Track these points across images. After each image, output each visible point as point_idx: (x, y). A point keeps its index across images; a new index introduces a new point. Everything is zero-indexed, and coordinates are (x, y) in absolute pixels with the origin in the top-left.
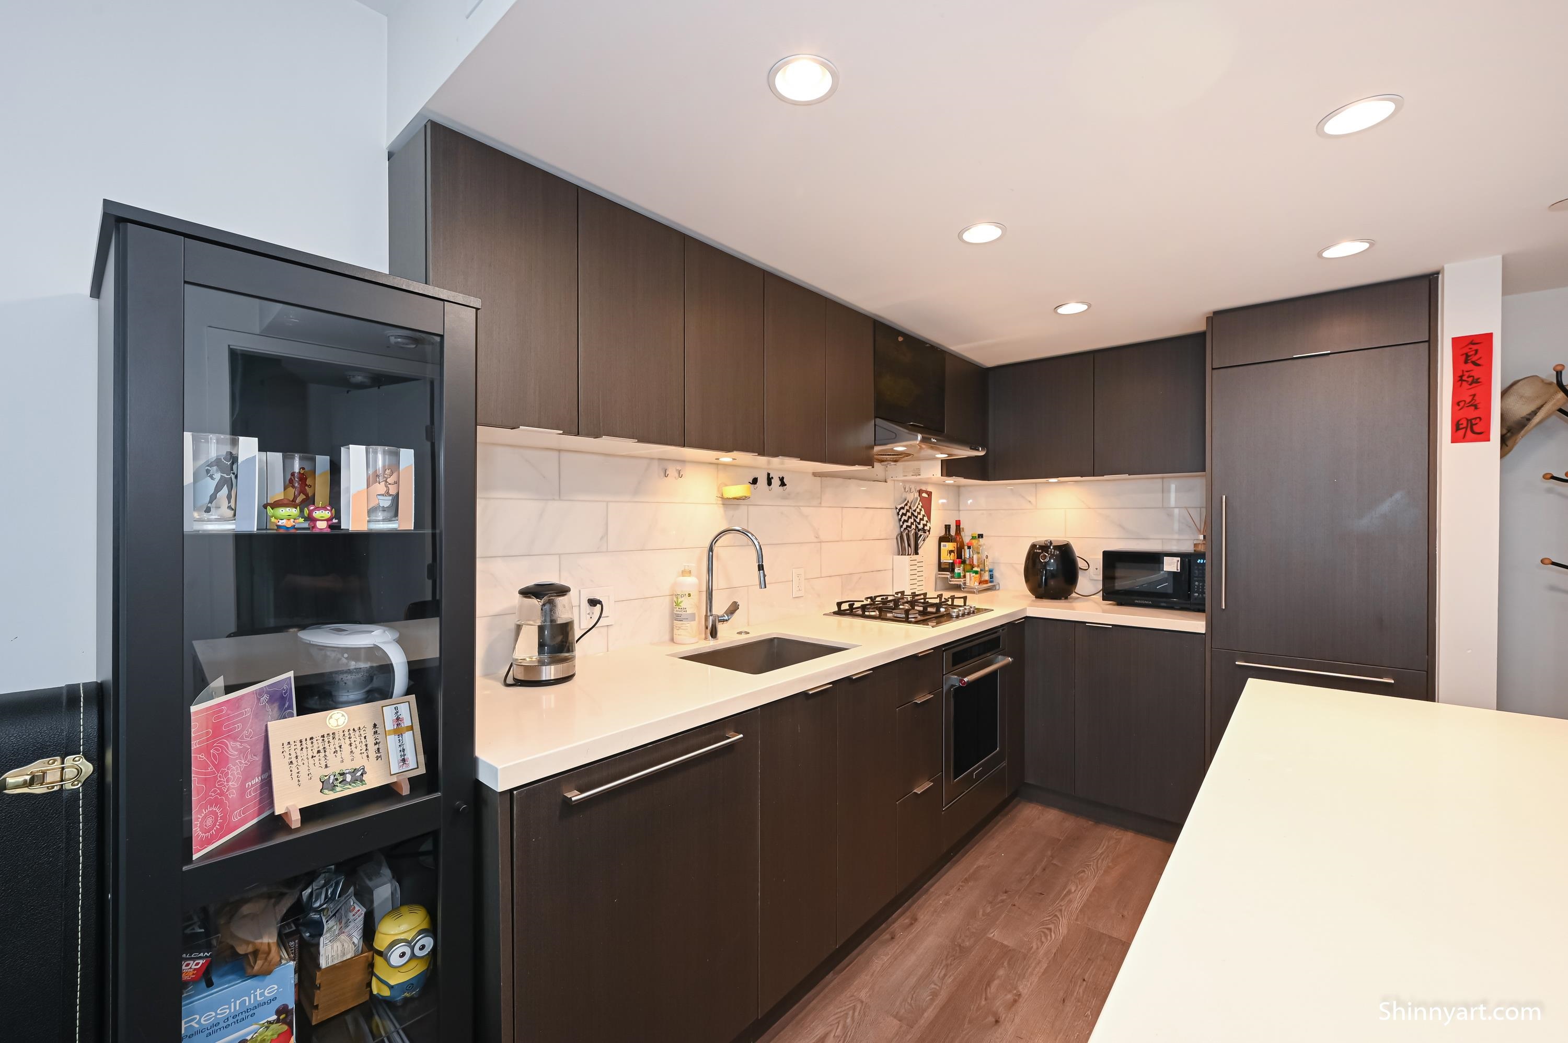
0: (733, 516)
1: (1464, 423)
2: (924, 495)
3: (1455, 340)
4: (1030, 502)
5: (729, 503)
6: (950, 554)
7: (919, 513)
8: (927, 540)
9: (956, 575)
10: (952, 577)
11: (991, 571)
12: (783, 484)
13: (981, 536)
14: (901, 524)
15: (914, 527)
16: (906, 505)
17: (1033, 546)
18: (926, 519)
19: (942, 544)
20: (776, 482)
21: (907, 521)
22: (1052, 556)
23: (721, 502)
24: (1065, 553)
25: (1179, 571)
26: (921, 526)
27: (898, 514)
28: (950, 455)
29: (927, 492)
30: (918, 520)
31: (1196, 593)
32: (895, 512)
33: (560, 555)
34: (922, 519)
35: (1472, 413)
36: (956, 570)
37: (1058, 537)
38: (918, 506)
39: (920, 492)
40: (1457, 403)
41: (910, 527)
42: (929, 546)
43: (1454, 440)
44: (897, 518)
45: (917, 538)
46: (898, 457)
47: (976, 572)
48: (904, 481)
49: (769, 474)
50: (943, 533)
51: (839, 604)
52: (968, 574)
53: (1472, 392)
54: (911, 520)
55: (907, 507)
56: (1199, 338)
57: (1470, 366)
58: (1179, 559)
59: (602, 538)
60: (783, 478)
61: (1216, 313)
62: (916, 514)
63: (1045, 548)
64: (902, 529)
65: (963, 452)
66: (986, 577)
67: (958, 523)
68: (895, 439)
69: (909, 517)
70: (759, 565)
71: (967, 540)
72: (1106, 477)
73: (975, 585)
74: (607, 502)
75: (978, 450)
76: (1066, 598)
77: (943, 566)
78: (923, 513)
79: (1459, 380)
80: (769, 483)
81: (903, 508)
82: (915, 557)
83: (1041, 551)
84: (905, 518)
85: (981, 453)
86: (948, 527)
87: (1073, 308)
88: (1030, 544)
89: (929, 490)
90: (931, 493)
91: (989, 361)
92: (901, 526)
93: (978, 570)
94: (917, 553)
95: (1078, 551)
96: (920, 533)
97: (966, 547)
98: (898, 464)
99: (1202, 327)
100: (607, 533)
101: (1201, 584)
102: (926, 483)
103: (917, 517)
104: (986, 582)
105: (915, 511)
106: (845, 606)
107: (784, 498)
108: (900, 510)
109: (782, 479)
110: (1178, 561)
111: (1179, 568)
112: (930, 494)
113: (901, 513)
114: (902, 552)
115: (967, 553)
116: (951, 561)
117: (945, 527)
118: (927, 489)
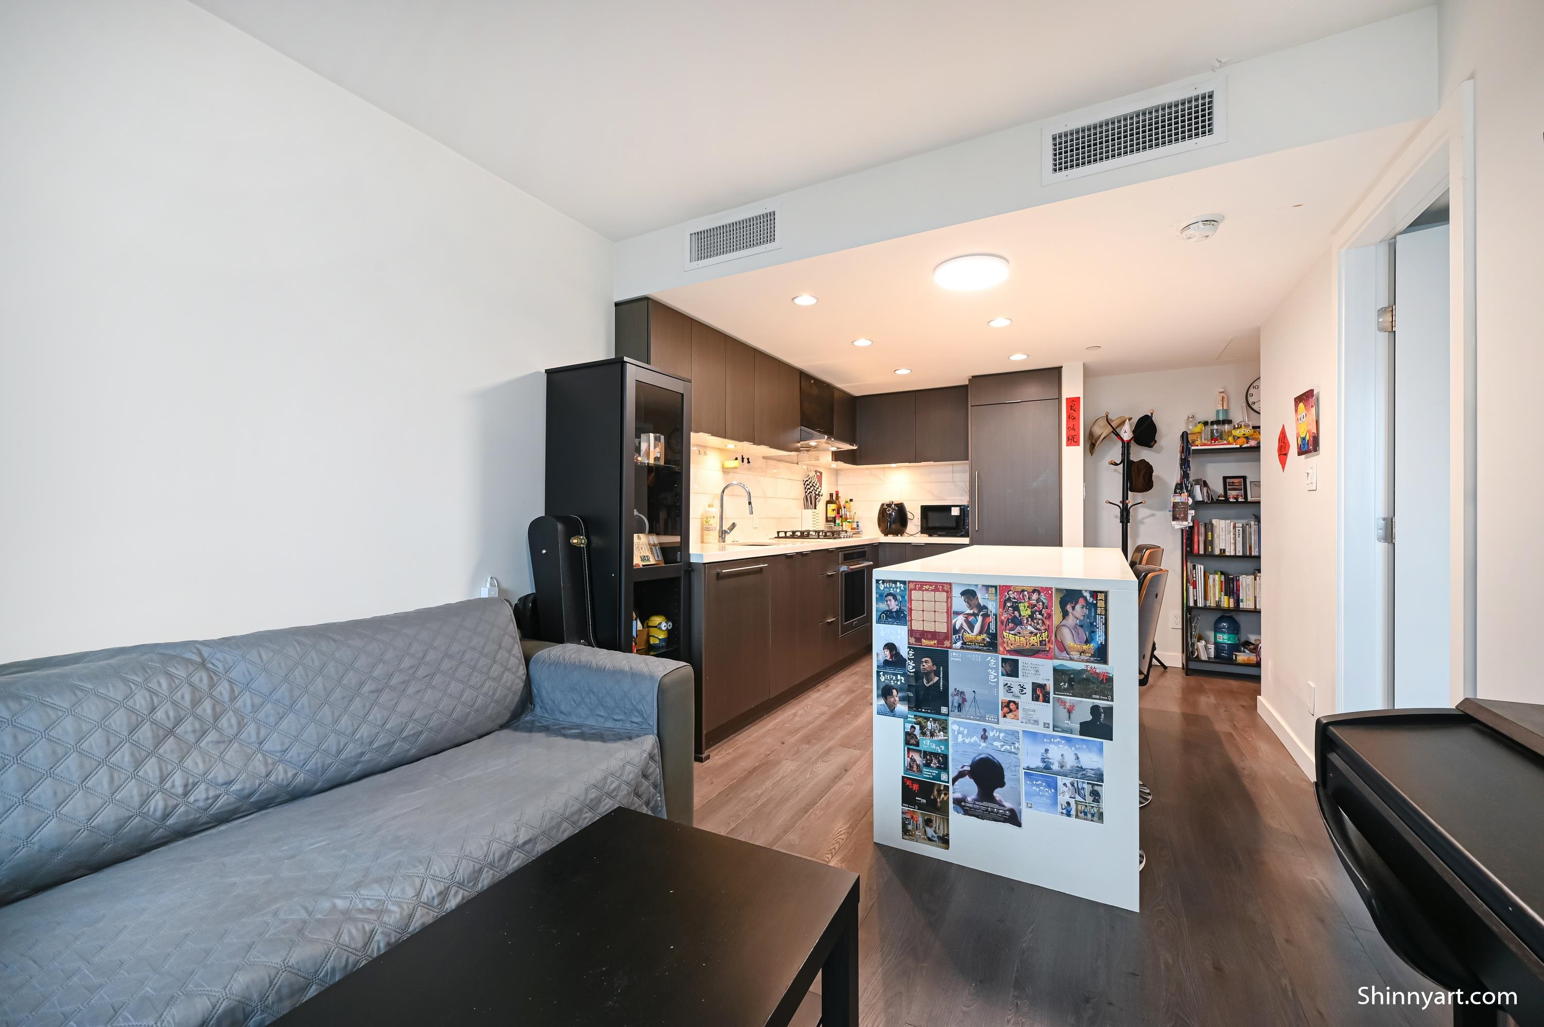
0: (731, 478)
1: (1070, 437)
2: (818, 474)
3: (1067, 399)
4: (880, 479)
5: (725, 471)
6: (833, 511)
7: (816, 484)
8: (820, 501)
9: (837, 525)
10: (834, 526)
11: (857, 522)
12: (749, 462)
13: (851, 500)
14: (806, 490)
15: (813, 492)
16: (809, 479)
17: (883, 505)
18: (820, 488)
19: (828, 504)
20: (746, 460)
21: (810, 489)
22: (894, 509)
23: (721, 470)
24: (901, 509)
26: (817, 493)
27: (805, 484)
28: (838, 448)
29: (820, 472)
30: (816, 489)
32: (803, 483)
34: (818, 488)
35: (1073, 433)
36: (837, 522)
37: (897, 500)
38: (816, 480)
39: (816, 471)
40: (1068, 428)
41: (811, 493)
42: (821, 505)
43: (1067, 445)
44: (803, 487)
45: (816, 499)
46: (809, 449)
47: (849, 522)
48: (807, 465)
49: (742, 456)
50: (828, 499)
51: (778, 532)
52: (844, 523)
53: (1073, 423)
54: (812, 488)
55: (810, 480)
56: (965, 387)
57: (1072, 411)
60: (749, 456)
61: (973, 377)
62: (814, 485)
63: (889, 505)
64: (807, 494)
65: (846, 447)
66: (855, 525)
67: (837, 493)
68: (811, 437)
69: (811, 487)
70: (749, 502)
71: (842, 503)
72: (923, 463)
73: (849, 530)
75: (854, 446)
76: (901, 533)
77: (829, 519)
78: (818, 484)
79: (1069, 417)
80: (743, 461)
81: (807, 481)
82: (814, 510)
83: (887, 507)
84: (808, 487)
85: (855, 448)
87: (903, 372)
88: (881, 504)
90: (824, 472)
91: (857, 393)
92: (806, 492)
93: (850, 521)
94: (815, 508)
95: (908, 508)
96: (817, 497)
97: (843, 508)
98: (809, 453)
99: (967, 383)
102: (818, 467)
103: (815, 487)
104: (854, 529)
105: (814, 483)
106: (782, 534)
107: (749, 469)
108: (806, 482)
109: (748, 459)
110: (958, 509)
111: (958, 514)
113: (806, 484)
114: (806, 507)
115: (843, 512)
116: (834, 516)
117: (830, 495)
118: (820, 470)
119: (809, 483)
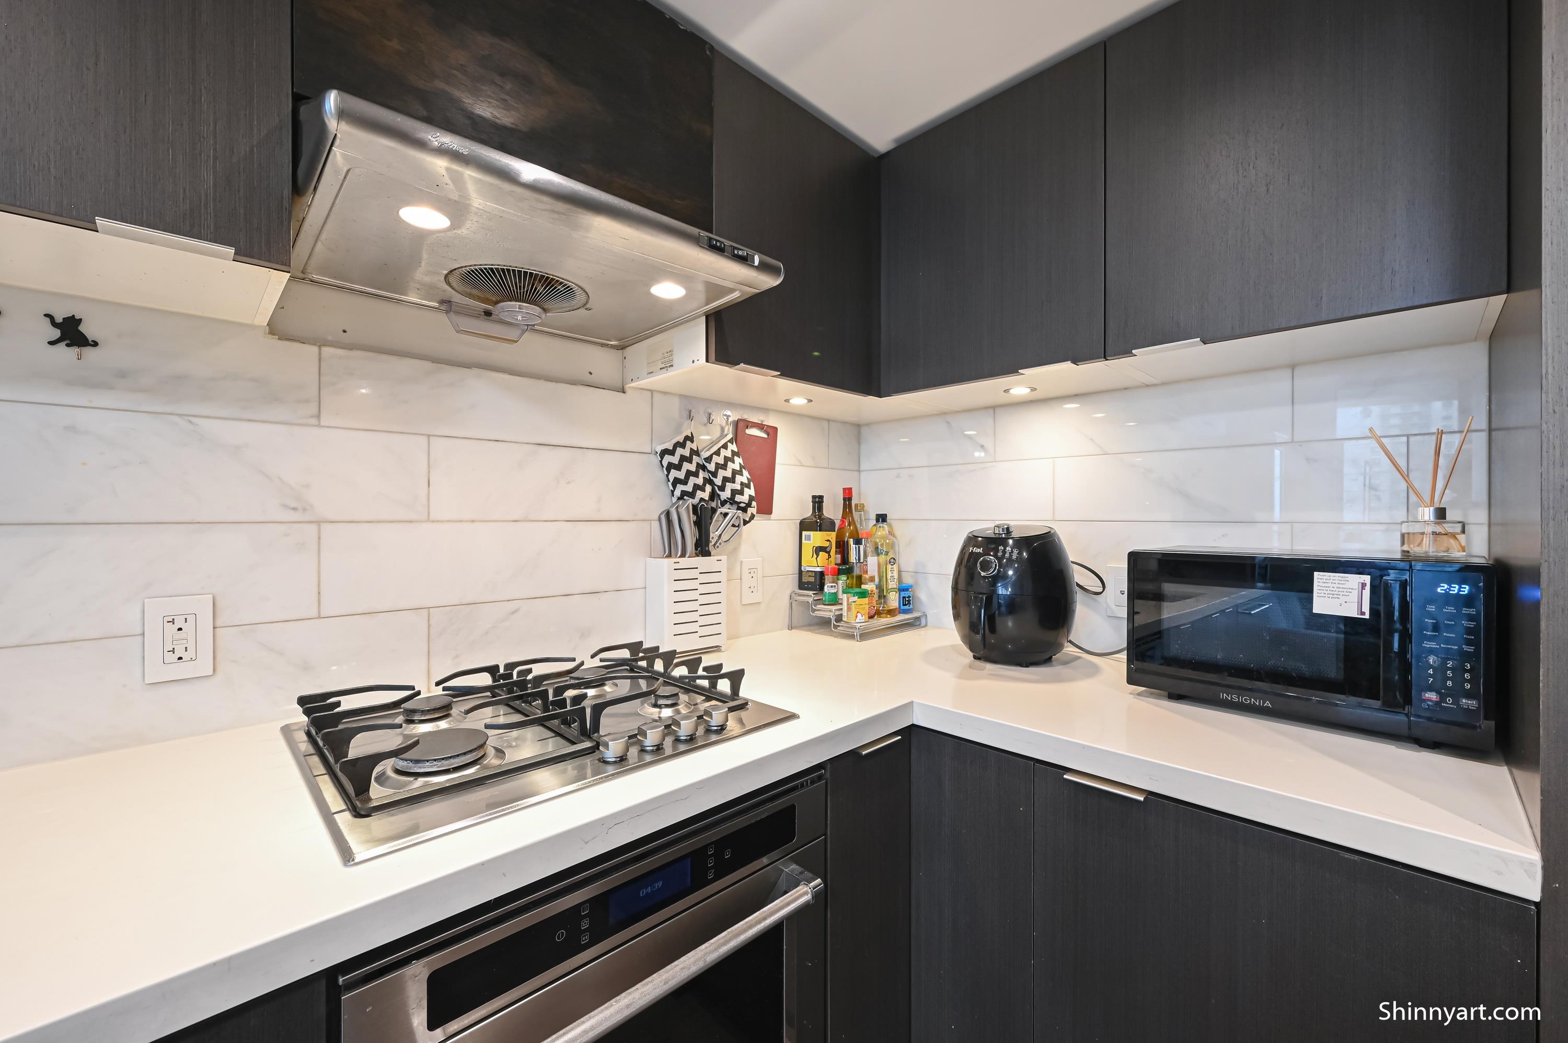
2: (753, 433)
4: (982, 447)
6: (818, 556)
9: (826, 598)
10: (819, 602)
11: (904, 588)
16: (701, 450)
17: (972, 540)
19: (804, 533)
25: (1367, 616)
29: (760, 426)
31: (1430, 689)
36: (828, 589)
38: (734, 453)
47: (864, 593)
50: (807, 512)
52: (850, 597)
58: (1367, 579)
63: (994, 542)
67: (846, 495)
71: (862, 526)
73: (858, 620)
76: (1048, 661)
77: (805, 579)
83: (980, 550)
86: (818, 501)
88: (965, 536)
89: (771, 421)
90: (775, 429)
101: (1450, 664)
102: (760, 409)
104: (892, 613)
110: (1363, 585)
111: (1366, 608)
112: (772, 432)
115: (853, 554)
116: (818, 569)
117: (814, 502)
118: (762, 421)
119: (675, 460)
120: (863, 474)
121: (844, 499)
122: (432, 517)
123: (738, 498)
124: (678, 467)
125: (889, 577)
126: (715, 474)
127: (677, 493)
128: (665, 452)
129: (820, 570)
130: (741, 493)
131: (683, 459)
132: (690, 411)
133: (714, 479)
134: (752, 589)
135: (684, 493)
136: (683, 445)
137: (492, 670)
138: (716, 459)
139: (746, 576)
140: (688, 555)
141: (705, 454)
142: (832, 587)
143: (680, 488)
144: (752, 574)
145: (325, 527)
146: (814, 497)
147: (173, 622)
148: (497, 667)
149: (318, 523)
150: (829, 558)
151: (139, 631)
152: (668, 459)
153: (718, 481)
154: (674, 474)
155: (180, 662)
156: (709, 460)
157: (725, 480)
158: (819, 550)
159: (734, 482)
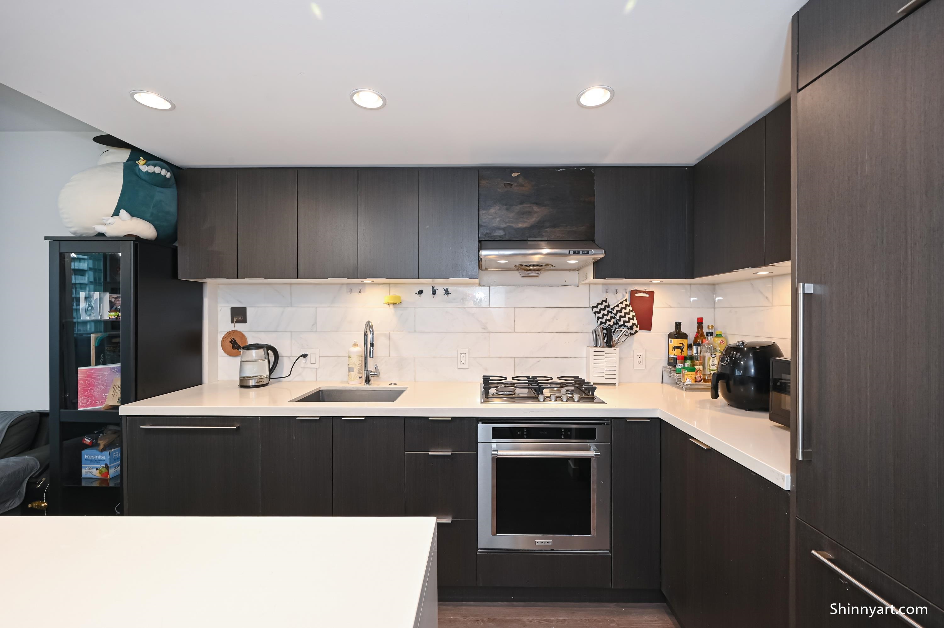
0: (402, 314)
2: (642, 295)
4: (767, 298)
9: (677, 370)
12: (447, 293)
14: (597, 320)
15: (610, 323)
20: (440, 292)
23: (391, 306)
29: (646, 292)
33: (291, 332)
36: (678, 366)
39: (634, 292)
41: (605, 323)
49: (433, 287)
50: (673, 330)
54: (608, 318)
55: (601, 306)
59: (313, 325)
60: (447, 289)
62: (614, 312)
64: (598, 325)
73: (688, 382)
74: (316, 307)
77: (670, 361)
80: (434, 293)
82: (604, 349)
86: (678, 325)
89: (650, 290)
90: (653, 292)
100: (316, 322)
107: (448, 302)
108: (593, 309)
112: (652, 294)
117: (676, 325)
118: (645, 290)
119: (598, 310)
120: (716, 309)
121: (698, 323)
122: (516, 331)
123: (626, 324)
124: (599, 313)
125: (711, 363)
126: (616, 315)
127: (599, 322)
128: (593, 307)
129: (676, 357)
130: (628, 322)
131: (601, 309)
132: (607, 289)
133: (616, 317)
134: (639, 363)
135: (601, 323)
136: (601, 304)
137: (528, 377)
138: (616, 308)
139: (635, 356)
140: (601, 347)
141: (611, 307)
142: (680, 365)
143: (600, 320)
144: (639, 356)
145: (491, 334)
146: (676, 323)
147: (462, 355)
148: (529, 376)
149: (489, 332)
150: (682, 352)
151: (457, 356)
152: (595, 309)
153: (618, 317)
154: (597, 315)
155: (463, 365)
156: (613, 309)
157: (621, 317)
158: (675, 348)
159: (625, 318)
